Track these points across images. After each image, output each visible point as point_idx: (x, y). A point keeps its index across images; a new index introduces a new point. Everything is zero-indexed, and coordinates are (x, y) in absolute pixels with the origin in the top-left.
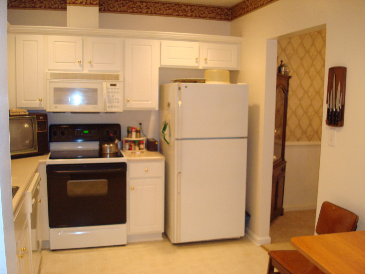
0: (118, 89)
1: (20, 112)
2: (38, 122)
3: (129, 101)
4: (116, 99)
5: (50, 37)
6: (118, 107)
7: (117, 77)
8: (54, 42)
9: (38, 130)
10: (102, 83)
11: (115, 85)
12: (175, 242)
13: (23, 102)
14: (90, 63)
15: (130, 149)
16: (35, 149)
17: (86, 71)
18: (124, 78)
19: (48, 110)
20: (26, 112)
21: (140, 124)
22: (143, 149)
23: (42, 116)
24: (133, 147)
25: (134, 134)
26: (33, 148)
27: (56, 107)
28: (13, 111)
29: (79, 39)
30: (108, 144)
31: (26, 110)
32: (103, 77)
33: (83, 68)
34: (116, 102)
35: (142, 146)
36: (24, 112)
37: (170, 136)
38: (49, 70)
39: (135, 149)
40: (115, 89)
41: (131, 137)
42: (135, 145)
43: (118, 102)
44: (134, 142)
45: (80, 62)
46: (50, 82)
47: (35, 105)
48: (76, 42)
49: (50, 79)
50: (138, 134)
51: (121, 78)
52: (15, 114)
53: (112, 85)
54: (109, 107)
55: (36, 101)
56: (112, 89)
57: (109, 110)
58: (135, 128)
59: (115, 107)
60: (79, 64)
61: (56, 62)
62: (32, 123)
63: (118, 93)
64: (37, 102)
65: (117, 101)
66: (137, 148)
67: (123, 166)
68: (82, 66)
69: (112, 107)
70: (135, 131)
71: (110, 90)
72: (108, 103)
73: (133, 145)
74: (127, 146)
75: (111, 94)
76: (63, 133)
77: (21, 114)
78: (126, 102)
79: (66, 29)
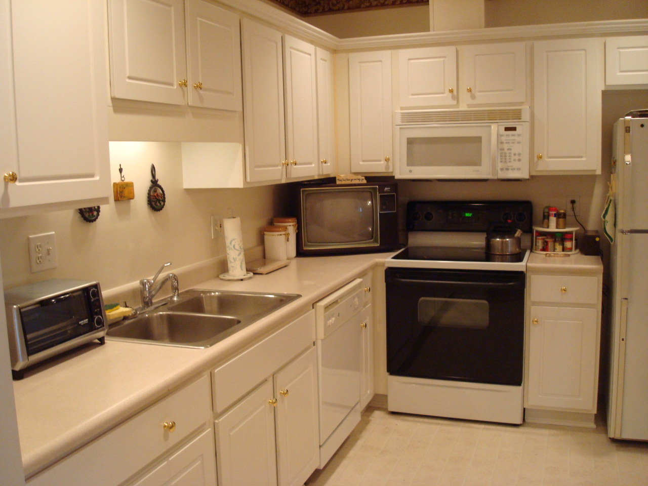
0: (519, 135)
1: (352, 180)
2: (381, 196)
3: (541, 157)
4: (515, 155)
5: (402, 52)
6: (519, 169)
7: (517, 115)
8: (409, 59)
9: (381, 209)
10: (490, 126)
11: (514, 129)
12: (618, 436)
13: (361, 163)
14: (470, 90)
15: (544, 249)
16: (376, 241)
17: (463, 107)
18: (532, 115)
19: (398, 176)
20: (362, 179)
21: (573, 202)
22: (571, 250)
23: (387, 187)
24: (550, 245)
25: (553, 220)
26: (372, 240)
27: (411, 171)
28: (340, 179)
29: (450, 51)
30: (502, 237)
31: (362, 176)
32: (492, 116)
33: (458, 102)
34: (515, 160)
35: (568, 244)
36: (359, 179)
37: (615, 225)
38: (402, 108)
39: (554, 250)
40: (513, 135)
41: (548, 227)
42: (555, 241)
43: (519, 160)
44: (552, 235)
45: (451, 91)
46: (400, 128)
47: (378, 168)
48: (444, 57)
49: (401, 124)
50: (561, 220)
51: (526, 116)
52: (343, 183)
53: (507, 129)
54: (502, 169)
55: (380, 161)
56: (508, 135)
57: (502, 175)
58: (555, 210)
59: (513, 169)
60: (450, 95)
61: (413, 95)
62: (372, 196)
63: (519, 143)
64: (382, 162)
65: (517, 157)
66: (559, 247)
67: (519, 278)
68: (456, 98)
69: (507, 169)
70: (555, 215)
71: (504, 139)
72: (501, 162)
73: (550, 241)
74: (540, 244)
75: (506, 146)
76: (428, 217)
77: (354, 182)
78: (536, 159)
79: (429, 35)
